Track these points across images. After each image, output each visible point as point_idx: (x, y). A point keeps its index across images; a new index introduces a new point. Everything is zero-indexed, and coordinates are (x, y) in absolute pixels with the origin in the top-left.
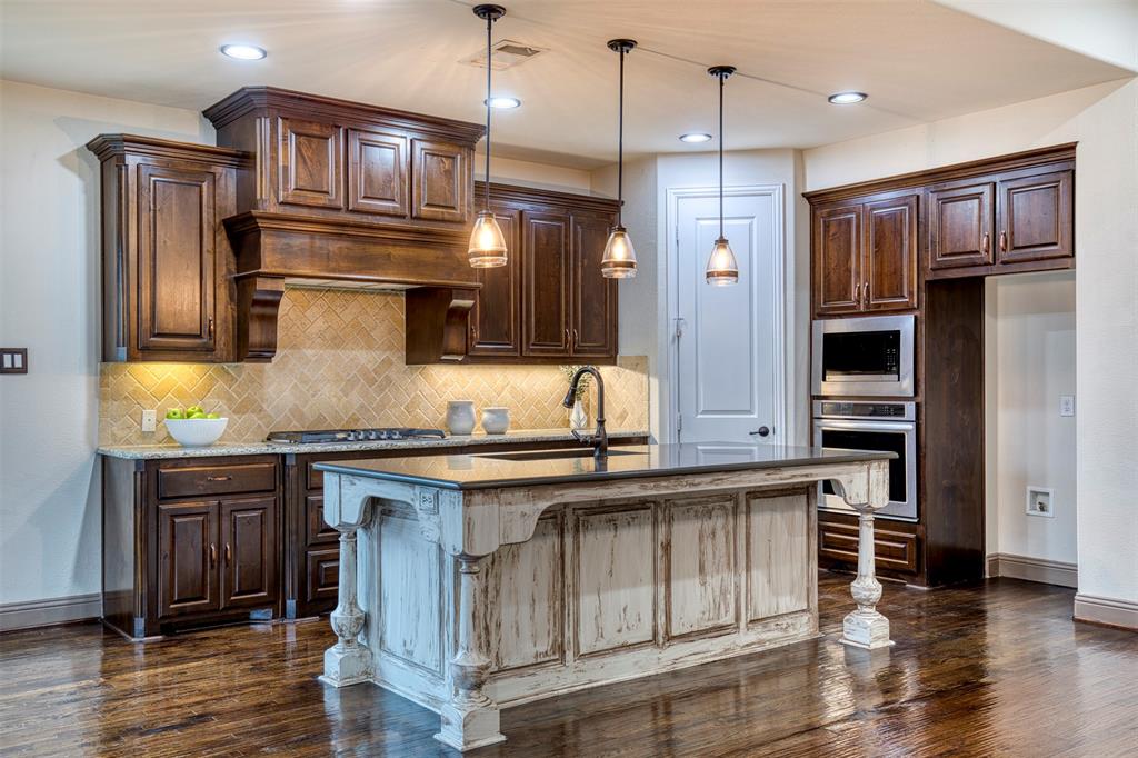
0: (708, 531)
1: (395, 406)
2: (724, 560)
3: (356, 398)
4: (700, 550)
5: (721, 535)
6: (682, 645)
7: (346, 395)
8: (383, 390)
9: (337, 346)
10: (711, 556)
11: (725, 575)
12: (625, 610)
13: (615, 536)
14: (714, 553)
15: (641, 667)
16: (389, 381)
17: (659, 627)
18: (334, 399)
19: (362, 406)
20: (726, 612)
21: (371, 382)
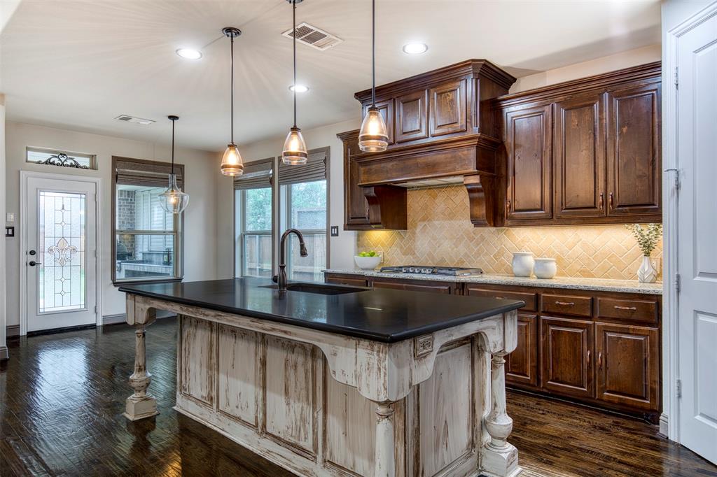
0: (291, 363)
1: (487, 254)
2: (303, 392)
3: (462, 249)
4: (286, 376)
5: (301, 370)
6: (272, 442)
7: (457, 247)
8: (478, 245)
9: (451, 219)
10: (294, 385)
11: (305, 406)
12: (240, 394)
13: (235, 342)
14: (296, 383)
15: (248, 440)
16: (483, 238)
17: (259, 420)
18: (450, 249)
19: (466, 253)
20: (305, 438)
21: (472, 239)
